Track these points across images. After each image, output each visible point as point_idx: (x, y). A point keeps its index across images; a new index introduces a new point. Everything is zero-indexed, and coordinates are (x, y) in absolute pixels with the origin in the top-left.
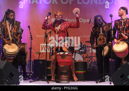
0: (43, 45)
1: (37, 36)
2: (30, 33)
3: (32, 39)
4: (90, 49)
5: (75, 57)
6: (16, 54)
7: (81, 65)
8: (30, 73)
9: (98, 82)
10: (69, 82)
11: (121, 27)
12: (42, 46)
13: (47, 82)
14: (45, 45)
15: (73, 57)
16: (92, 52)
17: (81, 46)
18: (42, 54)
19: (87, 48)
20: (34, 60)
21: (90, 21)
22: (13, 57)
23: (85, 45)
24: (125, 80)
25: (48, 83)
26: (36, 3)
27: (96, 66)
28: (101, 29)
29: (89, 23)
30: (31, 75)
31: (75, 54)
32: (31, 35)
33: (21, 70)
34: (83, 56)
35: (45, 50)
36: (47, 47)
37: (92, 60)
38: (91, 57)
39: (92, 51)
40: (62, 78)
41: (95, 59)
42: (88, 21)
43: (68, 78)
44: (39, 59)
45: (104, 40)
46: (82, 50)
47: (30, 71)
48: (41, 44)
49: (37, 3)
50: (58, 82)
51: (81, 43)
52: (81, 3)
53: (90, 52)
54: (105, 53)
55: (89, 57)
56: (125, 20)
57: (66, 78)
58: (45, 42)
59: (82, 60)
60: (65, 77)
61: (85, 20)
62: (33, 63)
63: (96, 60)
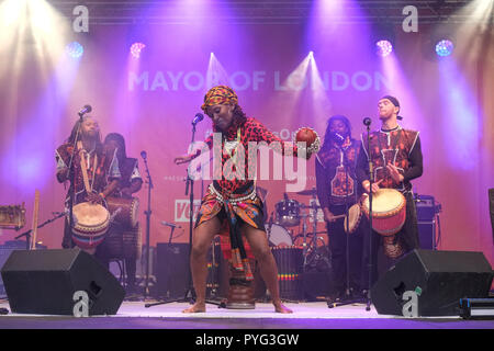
0: (182, 202)
1: (166, 178)
2: (147, 171)
3: (151, 186)
4: (311, 212)
8: (148, 280)
9: (334, 305)
10: (253, 303)
11: (384, 150)
12: (179, 205)
14: (188, 202)
16: (316, 222)
17: (285, 204)
18: (180, 227)
19: (302, 211)
20: (158, 244)
22: (95, 238)
23: (297, 203)
26: (162, 88)
27: (326, 259)
30: (150, 284)
31: (270, 226)
32: (149, 177)
33: (122, 273)
34: (292, 231)
35: (186, 216)
36: (192, 209)
37: (315, 243)
38: (312, 236)
39: (315, 217)
40: (234, 294)
41: (323, 239)
43: (251, 294)
44: (172, 241)
45: (348, 186)
46: (287, 215)
47: (147, 274)
48: (177, 201)
49: (166, 88)
50: (222, 306)
51: (285, 197)
53: (311, 220)
54: (352, 225)
55: (307, 236)
56: (395, 133)
57: (246, 293)
58: (187, 194)
59: (288, 242)
60: (244, 291)
62: (154, 251)
63: (326, 243)
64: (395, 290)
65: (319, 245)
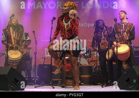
2: (35, 38)
3: (36, 44)
4: (95, 52)
5: (80, 61)
6: (20, 60)
7: (86, 70)
9: (104, 86)
10: (74, 86)
12: (47, 50)
13: (52, 87)
15: (79, 61)
16: (97, 56)
18: (47, 59)
20: (39, 65)
22: (16, 63)
23: (90, 49)
24: (130, 84)
25: (54, 88)
26: (40, 8)
28: (103, 33)
31: (80, 58)
32: (36, 40)
33: (26, 75)
34: (88, 60)
37: (97, 64)
38: (96, 61)
40: (67, 83)
42: (93, 25)
43: (73, 83)
44: (45, 64)
45: (106, 44)
46: (87, 54)
47: (35, 76)
49: (42, 8)
53: (95, 56)
55: (94, 61)
56: (126, 24)
59: (87, 64)
60: (71, 81)
61: (90, 24)
62: (38, 67)
64: (126, 81)
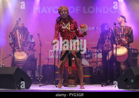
1: (46, 43)
2: (40, 40)
3: (41, 45)
4: (96, 54)
9: (104, 86)
10: (76, 85)
11: (120, 33)
12: (51, 52)
13: (55, 86)
16: (97, 58)
17: (87, 52)
18: (51, 59)
21: (95, 28)
23: (91, 51)
24: (128, 84)
25: (57, 87)
26: (45, 12)
27: (101, 70)
29: (95, 31)
32: (40, 42)
34: (89, 61)
35: (53, 56)
36: (55, 53)
38: (96, 62)
39: (97, 56)
40: (69, 82)
41: (100, 63)
42: (93, 28)
43: (75, 82)
44: (48, 64)
46: (88, 55)
47: (40, 75)
48: (50, 51)
50: (66, 86)
51: (87, 49)
52: (87, 12)
55: (94, 62)
56: (124, 27)
57: (73, 82)
59: (88, 64)
61: (91, 27)
62: (42, 67)
63: (101, 65)
64: (124, 81)
65: (99, 65)
